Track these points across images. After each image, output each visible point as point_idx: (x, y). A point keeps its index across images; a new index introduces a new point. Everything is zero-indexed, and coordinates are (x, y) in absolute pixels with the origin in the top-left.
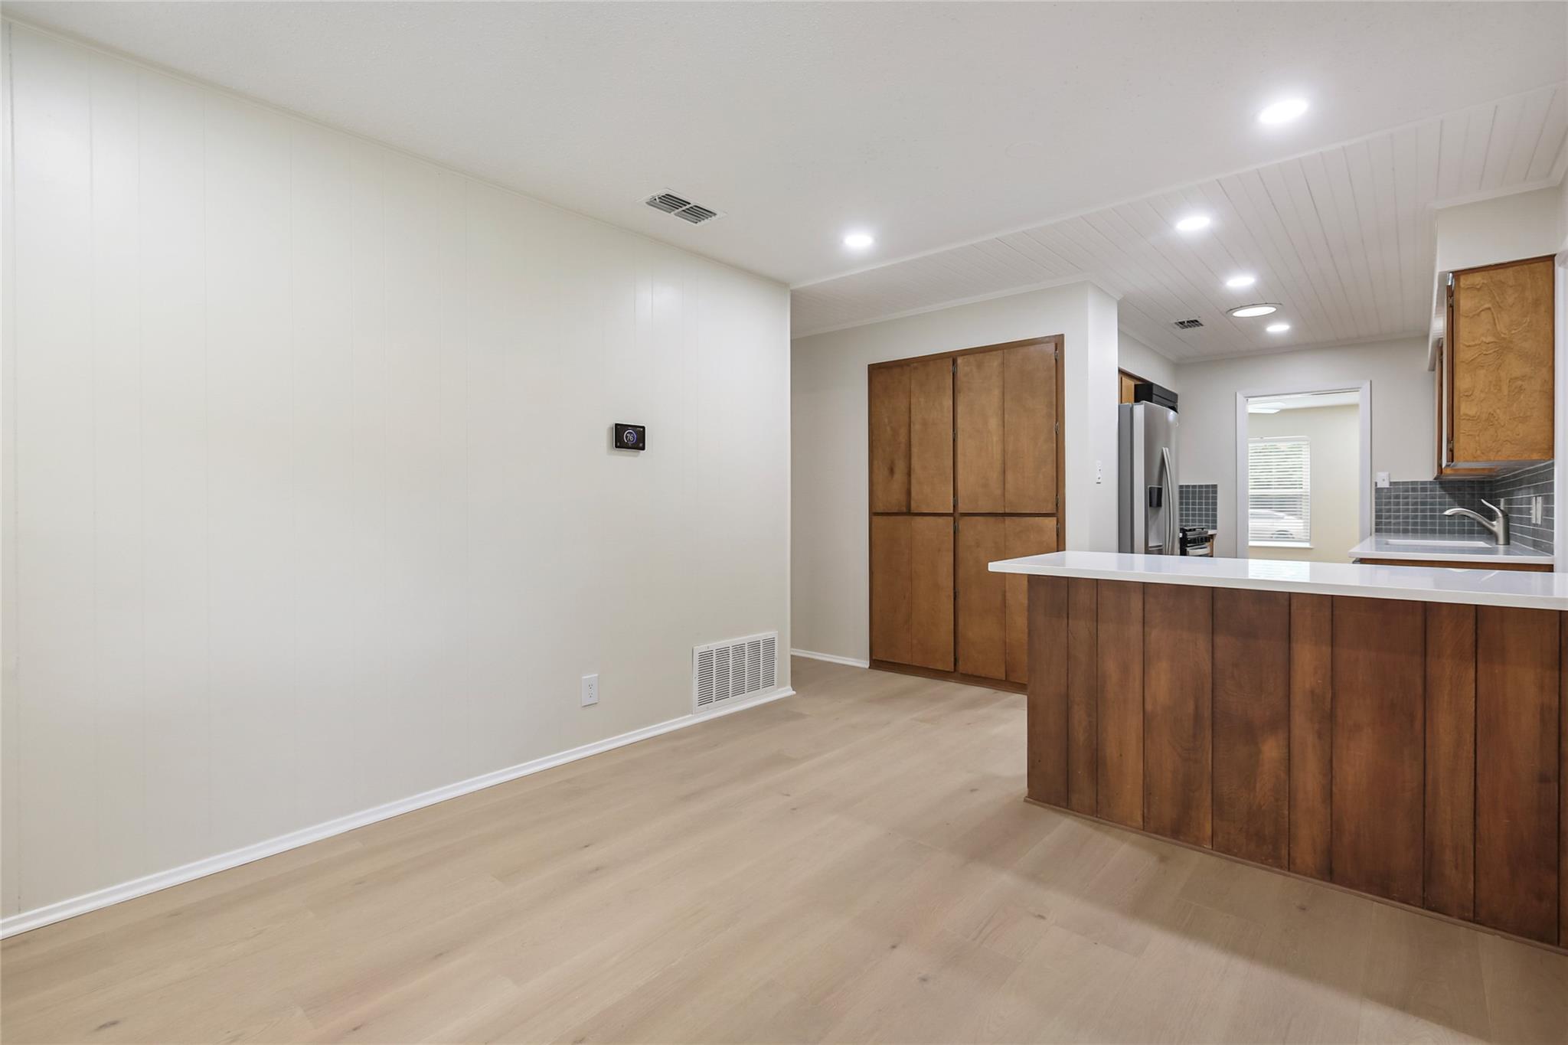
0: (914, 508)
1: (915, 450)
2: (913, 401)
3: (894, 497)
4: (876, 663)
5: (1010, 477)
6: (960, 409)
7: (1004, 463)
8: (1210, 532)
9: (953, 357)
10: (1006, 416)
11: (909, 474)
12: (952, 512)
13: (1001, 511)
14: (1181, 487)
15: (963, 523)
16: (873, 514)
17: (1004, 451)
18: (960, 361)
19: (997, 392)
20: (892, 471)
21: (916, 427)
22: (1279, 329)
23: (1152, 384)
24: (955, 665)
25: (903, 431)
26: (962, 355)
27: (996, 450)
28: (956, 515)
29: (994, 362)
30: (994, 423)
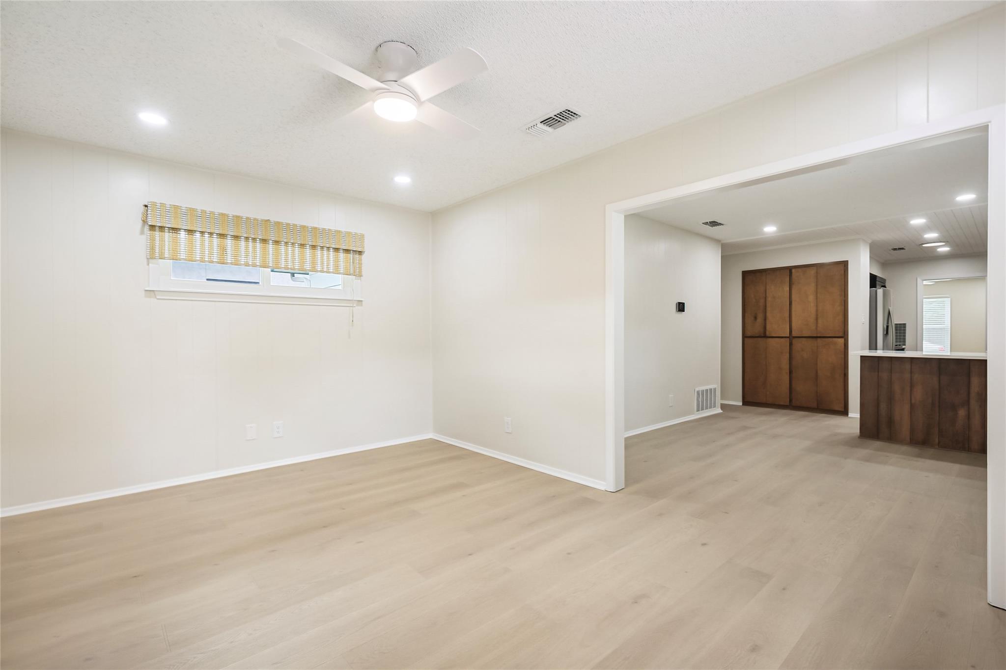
0: (768, 334)
1: (769, 309)
2: (768, 287)
3: (757, 329)
4: (745, 402)
5: (820, 321)
6: (794, 292)
7: (817, 315)
8: (904, 347)
9: (790, 269)
10: (818, 295)
11: (765, 320)
12: (788, 335)
13: (815, 335)
14: (896, 324)
15: (795, 341)
16: (744, 337)
17: (817, 311)
18: (793, 271)
19: (813, 285)
20: (756, 318)
21: (769, 299)
22: (944, 249)
23: (876, 276)
24: (790, 402)
25: (762, 301)
26: (794, 268)
27: (813, 310)
28: (791, 338)
29: (812, 272)
30: (811, 298)
